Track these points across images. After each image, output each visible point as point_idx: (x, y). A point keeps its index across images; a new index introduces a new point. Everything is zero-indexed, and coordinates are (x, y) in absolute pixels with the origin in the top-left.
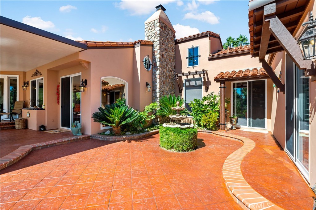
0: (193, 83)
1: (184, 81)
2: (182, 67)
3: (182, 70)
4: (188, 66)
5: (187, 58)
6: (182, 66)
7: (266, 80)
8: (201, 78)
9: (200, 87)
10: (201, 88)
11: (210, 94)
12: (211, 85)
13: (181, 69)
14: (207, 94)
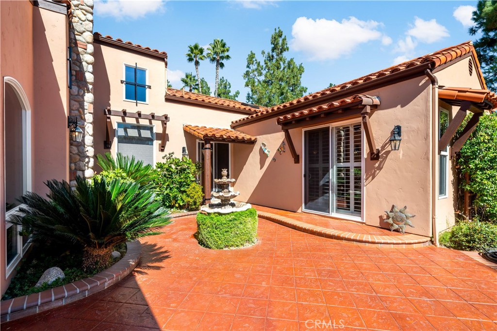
0: (132, 133)
1: (115, 126)
2: (111, 97)
3: (110, 102)
4: (124, 99)
5: (122, 82)
6: (110, 94)
7: (230, 144)
8: (151, 126)
9: (148, 141)
10: (153, 145)
11: (168, 156)
12: (169, 141)
13: (109, 100)
14: (163, 154)
